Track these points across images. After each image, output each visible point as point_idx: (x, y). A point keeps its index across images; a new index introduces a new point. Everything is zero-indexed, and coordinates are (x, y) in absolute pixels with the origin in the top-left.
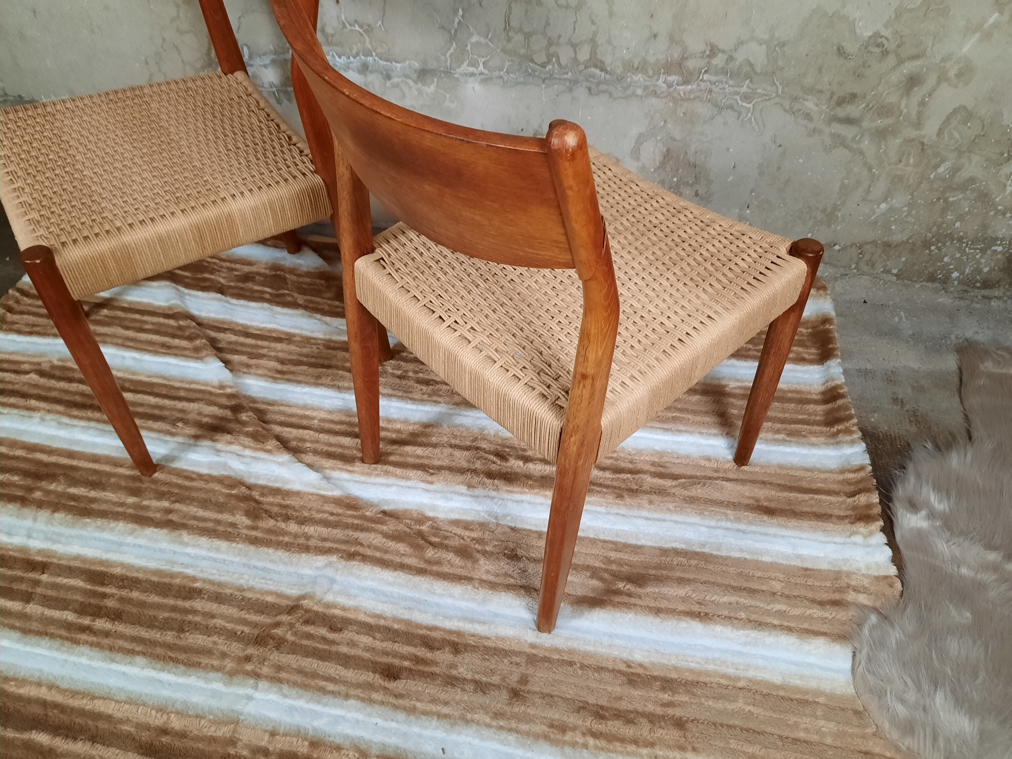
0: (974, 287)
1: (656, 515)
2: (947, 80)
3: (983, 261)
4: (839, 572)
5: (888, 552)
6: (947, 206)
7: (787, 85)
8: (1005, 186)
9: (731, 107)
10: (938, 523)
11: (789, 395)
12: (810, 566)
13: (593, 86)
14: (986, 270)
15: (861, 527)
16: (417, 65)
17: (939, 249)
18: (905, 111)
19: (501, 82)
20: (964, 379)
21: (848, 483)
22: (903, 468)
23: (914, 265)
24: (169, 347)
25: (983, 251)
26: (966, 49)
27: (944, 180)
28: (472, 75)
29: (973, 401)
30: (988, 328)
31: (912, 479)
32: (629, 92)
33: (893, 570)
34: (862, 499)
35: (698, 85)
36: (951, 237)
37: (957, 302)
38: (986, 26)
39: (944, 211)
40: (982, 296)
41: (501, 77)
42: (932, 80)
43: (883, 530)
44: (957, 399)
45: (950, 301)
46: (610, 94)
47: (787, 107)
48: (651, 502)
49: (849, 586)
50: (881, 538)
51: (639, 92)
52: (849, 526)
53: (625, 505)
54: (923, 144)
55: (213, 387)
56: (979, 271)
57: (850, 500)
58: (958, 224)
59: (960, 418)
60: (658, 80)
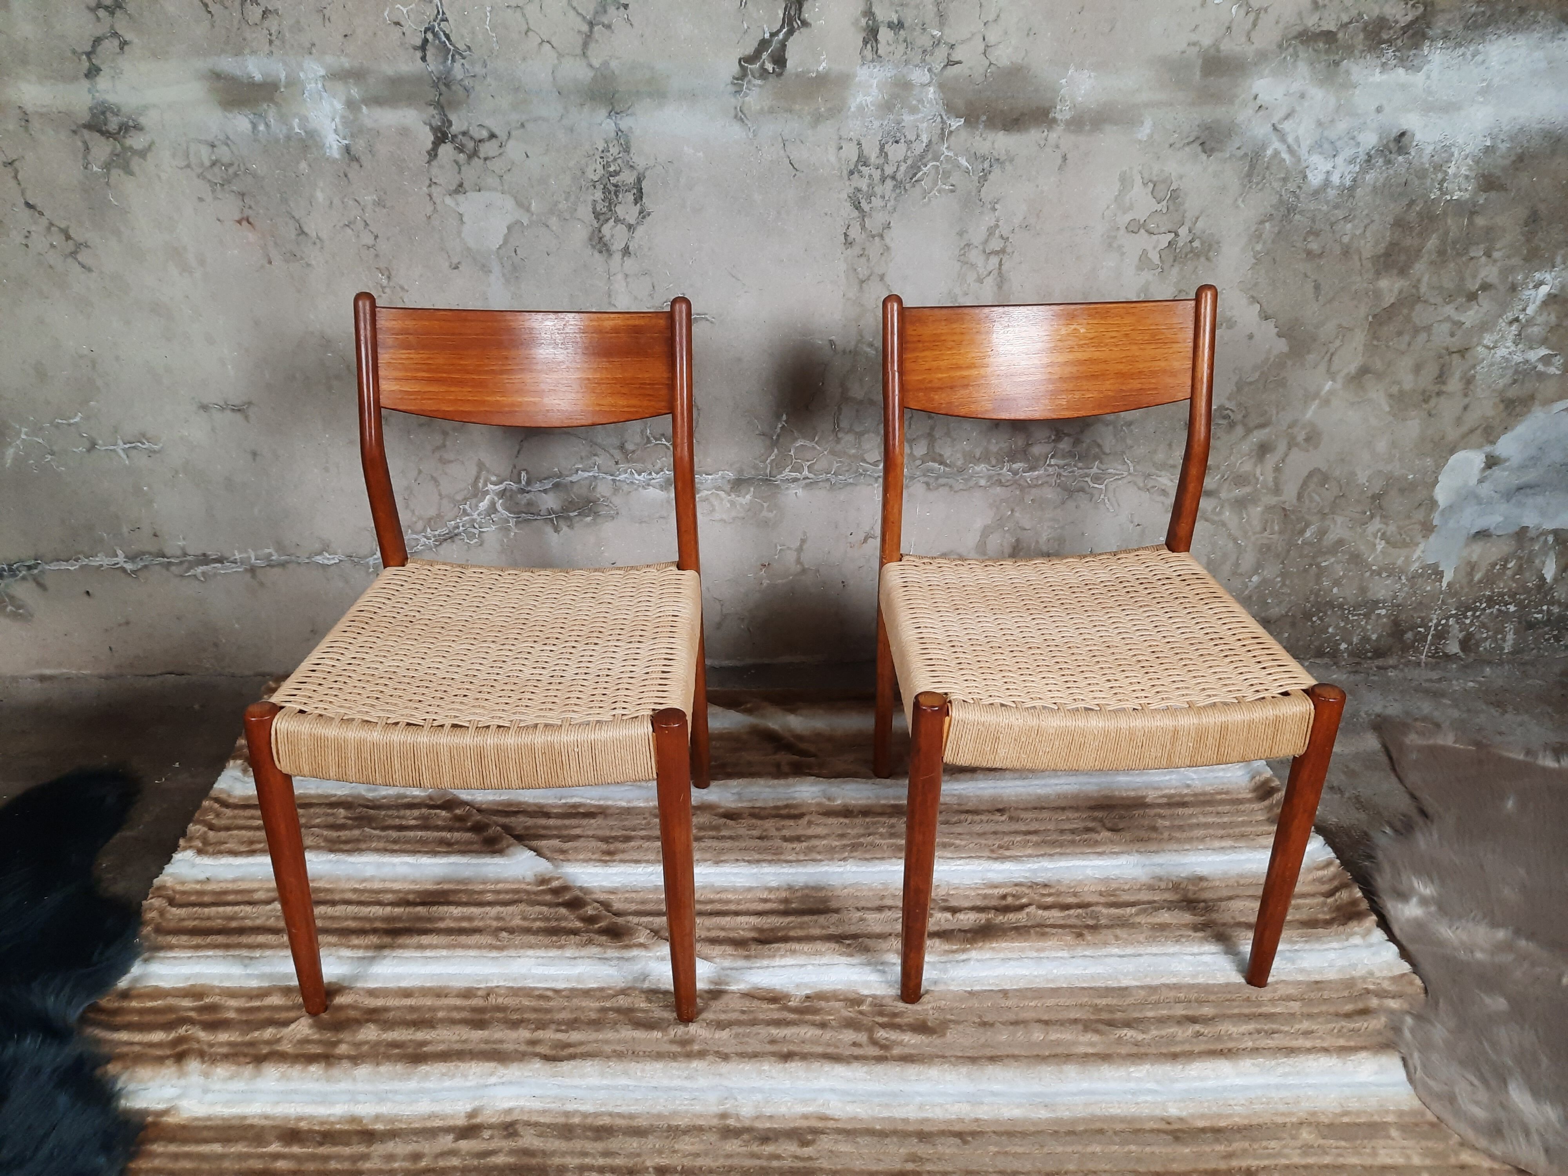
0: (1367, 658)
1: (1129, 950)
2: (1297, 445)
3: (1369, 627)
4: (1353, 978)
5: (1394, 948)
6: (1321, 572)
7: (1138, 463)
8: (1375, 545)
9: (1082, 490)
10: (1433, 909)
11: (1219, 797)
12: (1318, 978)
13: (931, 481)
14: (1374, 637)
15: (1355, 927)
16: (731, 475)
17: (1320, 619)
18: (1261, 478)
19: (828, 485)
20: (1395, 755)
21: (1320, 881)
22: (1370, 857)
23: (1298, 640)
24: (449, 844)
25: (1367, 616)
26: (1309, 414)
27: (1311, 544)
28: (795, 480)
29: (1414, 778)
30: (1396, 700)
31: (1387, 868)
32: (972, 483)
33: (1406, 967)
34: (1344, 896)
35: (1046, 470)
36: (1330, 604)
37: (1352, 678)
38: (1323, 393)
39: (1318, 578)
40: (1377, 667)
41: (828, 480)
42: (1282, 447)
43: (1378, 925)
44: (1394, 779)
45: (1345, 676)
46: (951, 487)
47: (1141, 485)
48: (1117, 938)
49: (1368, 991)
50: (1379, 935)
51: (983, 482)
52: (1341, 928)
53: (1088, 944)
54: (1284, 509)
55: (529, 884)
56: (1366, 639)
57: (1330, 900)
58: (1335, 590)
59: (1407, 799)
60: (1001, 469)
